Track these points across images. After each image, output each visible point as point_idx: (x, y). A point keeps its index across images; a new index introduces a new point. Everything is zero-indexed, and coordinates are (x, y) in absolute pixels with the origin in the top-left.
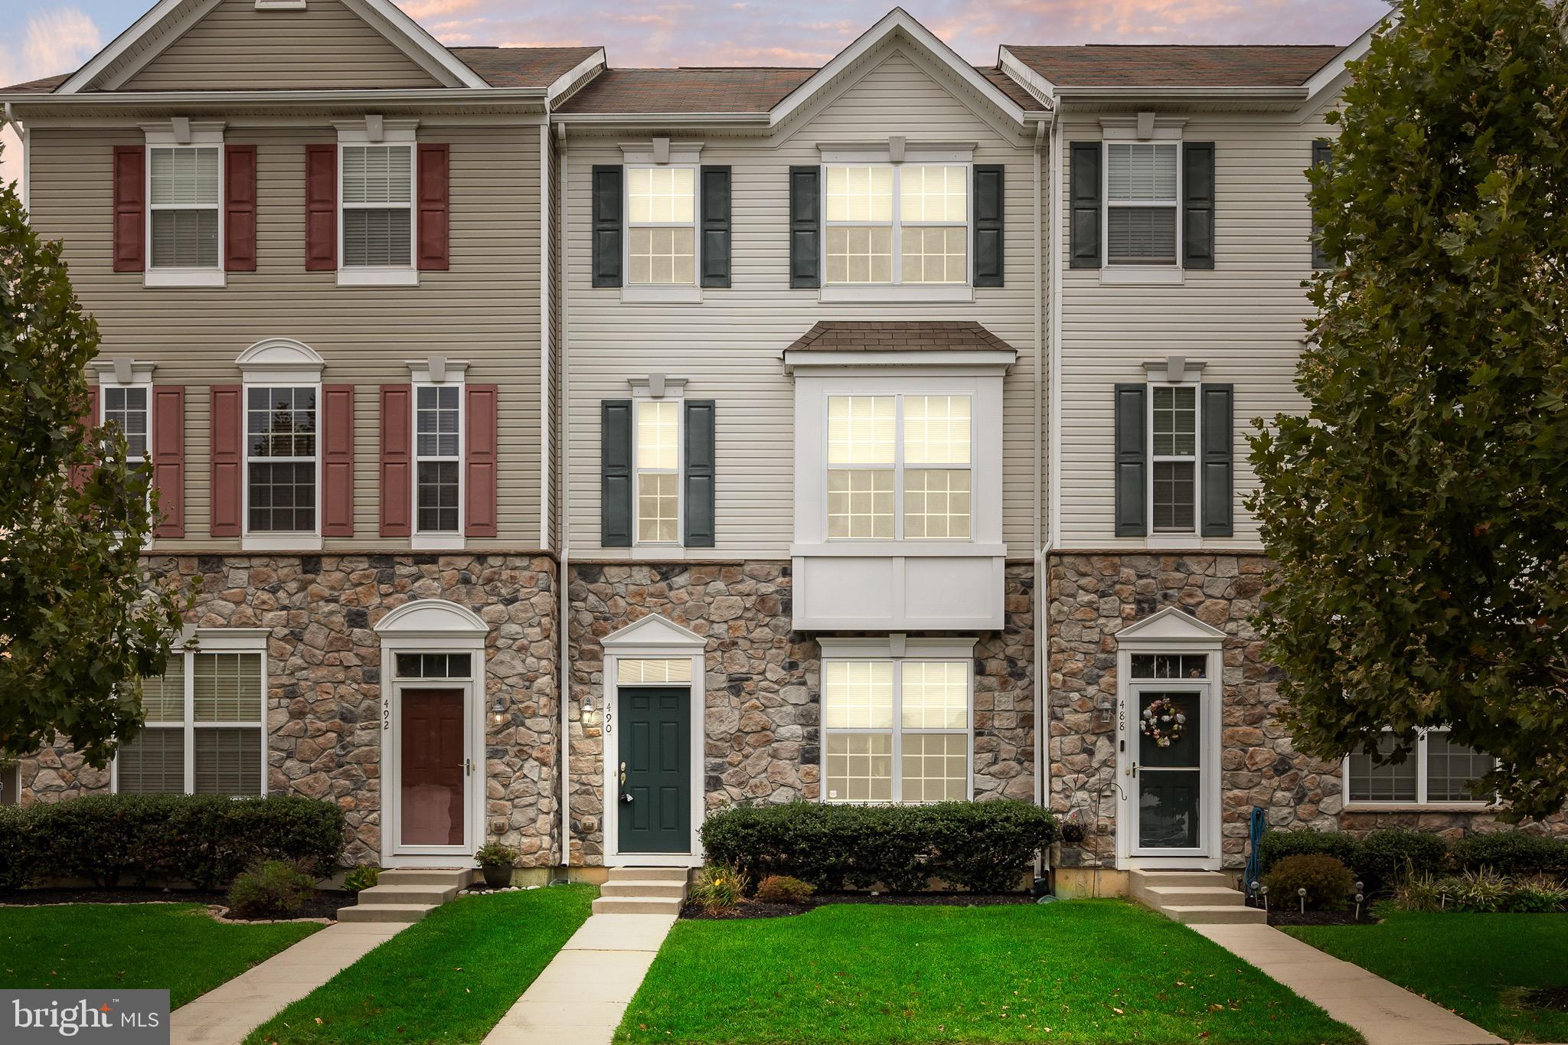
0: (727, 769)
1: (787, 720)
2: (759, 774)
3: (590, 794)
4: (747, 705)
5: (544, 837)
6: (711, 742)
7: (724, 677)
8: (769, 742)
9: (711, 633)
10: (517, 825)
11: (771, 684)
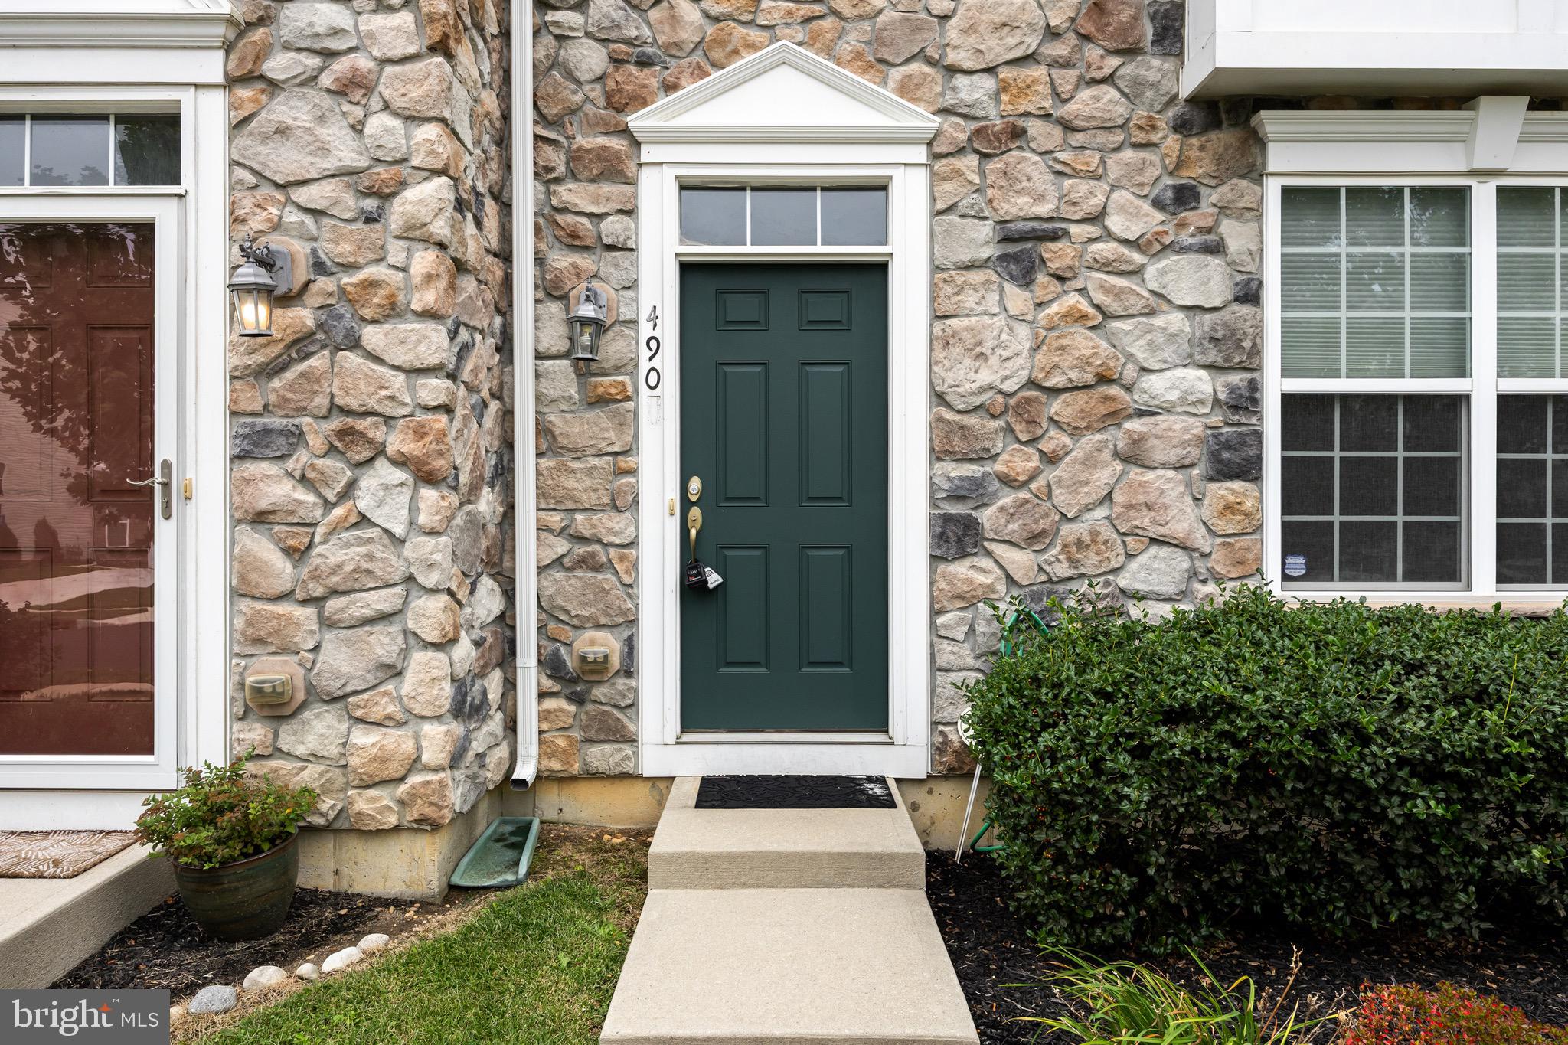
0: (994, 496)
1: (1168, 354)
2: (1088, 508)
3: (597, 568)
4: (1054, 308)
5: (430, 729)
6: (949, 415)
7: (986, 230)
8: (1115, 417)
9: (949, 100)
10: (334, 686)
11: (1124, 250)
